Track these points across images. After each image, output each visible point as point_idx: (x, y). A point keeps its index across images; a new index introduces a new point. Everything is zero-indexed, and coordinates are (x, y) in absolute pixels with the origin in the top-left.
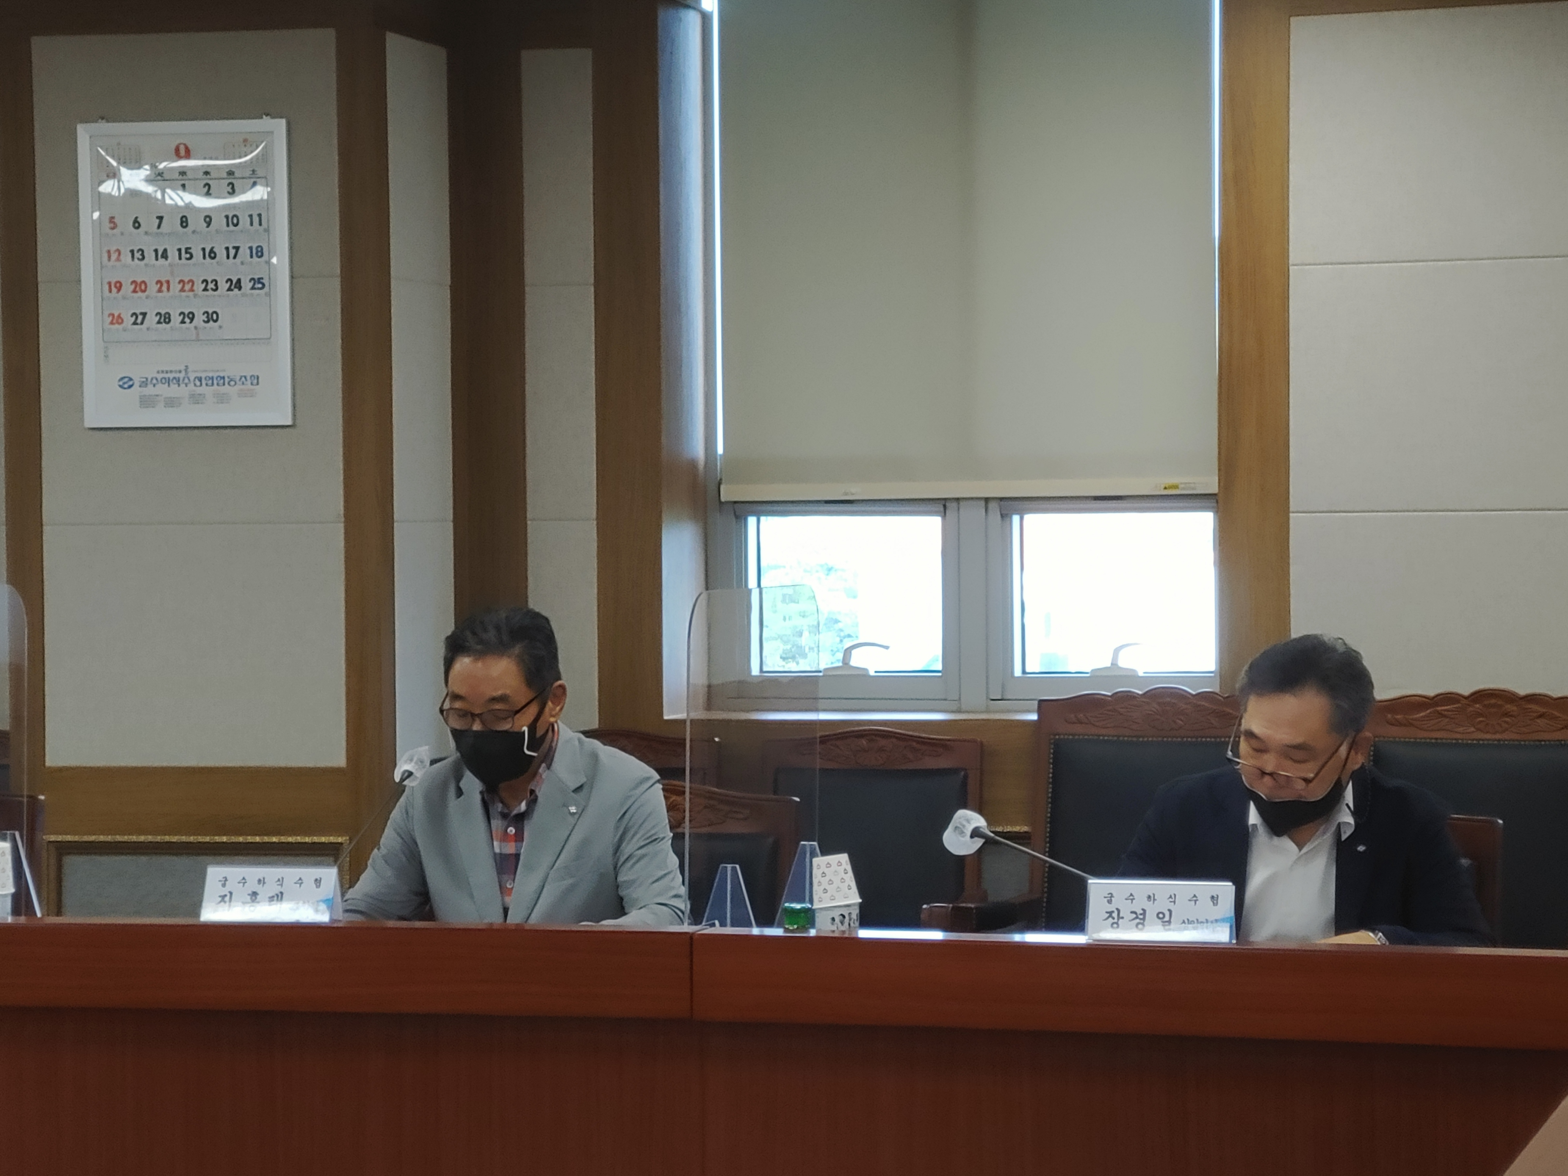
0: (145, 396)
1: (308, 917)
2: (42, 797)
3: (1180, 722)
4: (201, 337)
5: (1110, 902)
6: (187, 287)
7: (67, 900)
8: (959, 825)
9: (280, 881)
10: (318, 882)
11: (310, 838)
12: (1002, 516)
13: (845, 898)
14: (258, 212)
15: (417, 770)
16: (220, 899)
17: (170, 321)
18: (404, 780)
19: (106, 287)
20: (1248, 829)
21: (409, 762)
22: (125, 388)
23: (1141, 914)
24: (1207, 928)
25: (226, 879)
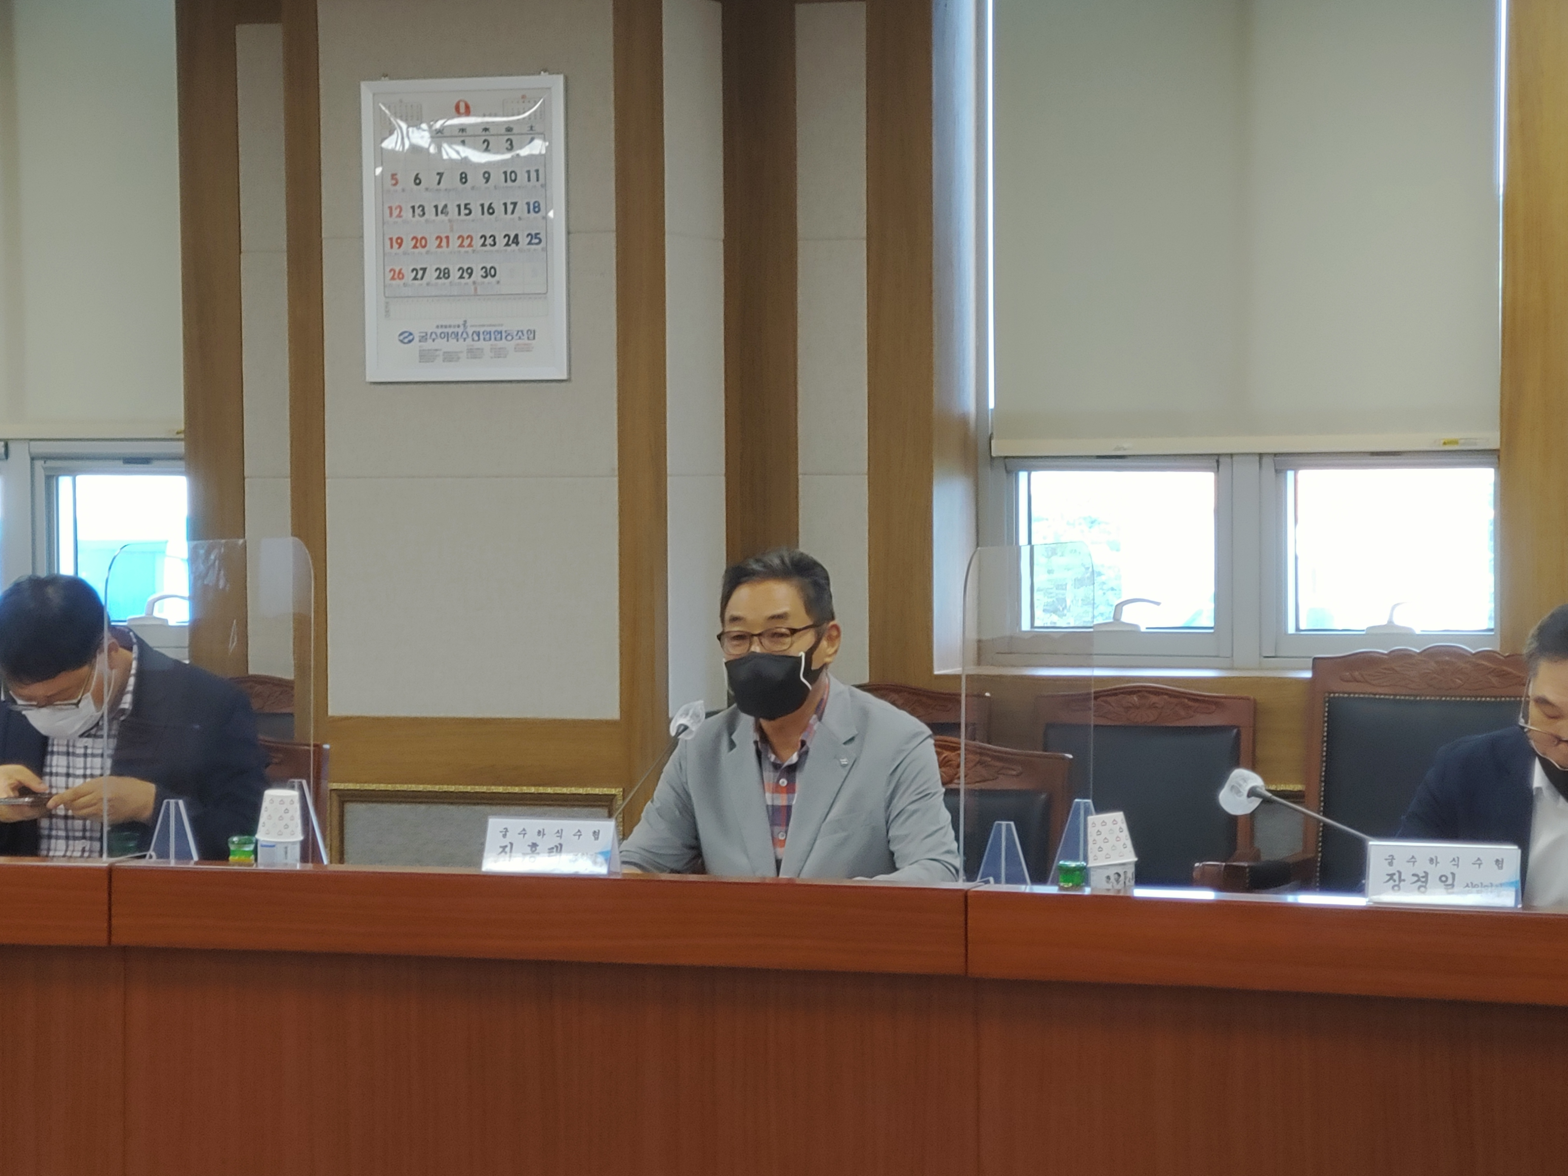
0: (423, 350)
1: (586, 869)
2: (327, 746)
3: (1459, 681)
4: (479, 292)
5: (1391, 864)
6: (467, 242)
7: (349, 847)
8: (1236, 785)
9: (559, 833)
10: (596, 834)
11: (585, 789)
12: (1276, 471)
13: (1121, 856)
14: (536, 168)
15: (692, 723)
16: (501, 850)
17: (449, 276)
18: (680, 734)
19: (388, 243)
20: (1533, 792)
21: (684, 716)
22: (405, 343)
23: (1423, 877)
24: (1491, 892)
25: (506, 830)
